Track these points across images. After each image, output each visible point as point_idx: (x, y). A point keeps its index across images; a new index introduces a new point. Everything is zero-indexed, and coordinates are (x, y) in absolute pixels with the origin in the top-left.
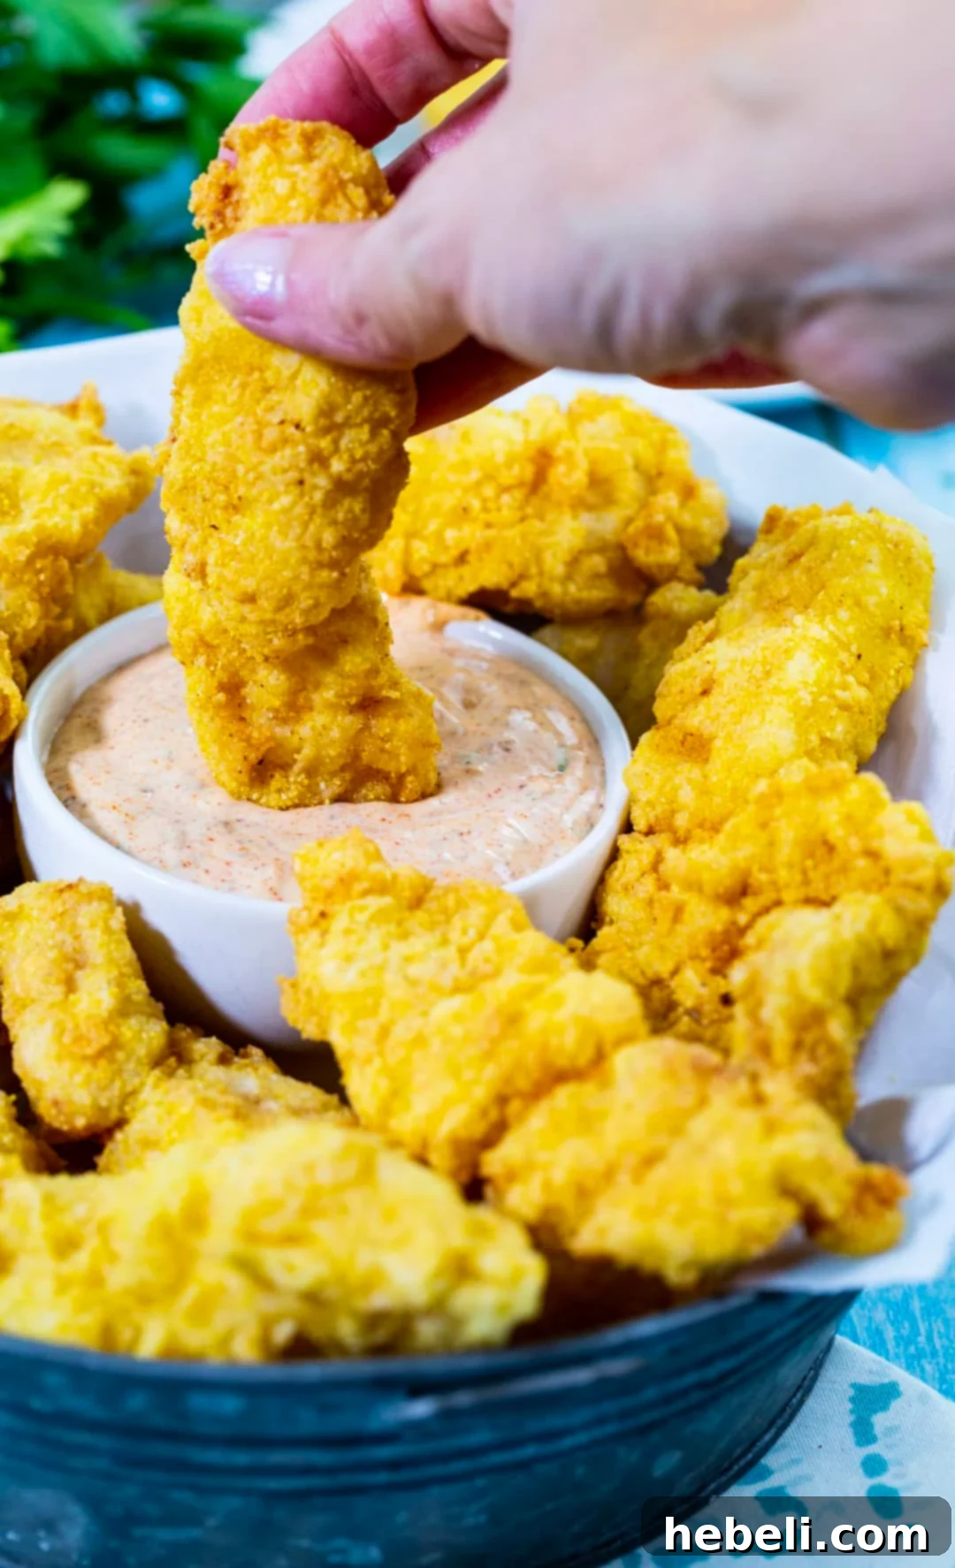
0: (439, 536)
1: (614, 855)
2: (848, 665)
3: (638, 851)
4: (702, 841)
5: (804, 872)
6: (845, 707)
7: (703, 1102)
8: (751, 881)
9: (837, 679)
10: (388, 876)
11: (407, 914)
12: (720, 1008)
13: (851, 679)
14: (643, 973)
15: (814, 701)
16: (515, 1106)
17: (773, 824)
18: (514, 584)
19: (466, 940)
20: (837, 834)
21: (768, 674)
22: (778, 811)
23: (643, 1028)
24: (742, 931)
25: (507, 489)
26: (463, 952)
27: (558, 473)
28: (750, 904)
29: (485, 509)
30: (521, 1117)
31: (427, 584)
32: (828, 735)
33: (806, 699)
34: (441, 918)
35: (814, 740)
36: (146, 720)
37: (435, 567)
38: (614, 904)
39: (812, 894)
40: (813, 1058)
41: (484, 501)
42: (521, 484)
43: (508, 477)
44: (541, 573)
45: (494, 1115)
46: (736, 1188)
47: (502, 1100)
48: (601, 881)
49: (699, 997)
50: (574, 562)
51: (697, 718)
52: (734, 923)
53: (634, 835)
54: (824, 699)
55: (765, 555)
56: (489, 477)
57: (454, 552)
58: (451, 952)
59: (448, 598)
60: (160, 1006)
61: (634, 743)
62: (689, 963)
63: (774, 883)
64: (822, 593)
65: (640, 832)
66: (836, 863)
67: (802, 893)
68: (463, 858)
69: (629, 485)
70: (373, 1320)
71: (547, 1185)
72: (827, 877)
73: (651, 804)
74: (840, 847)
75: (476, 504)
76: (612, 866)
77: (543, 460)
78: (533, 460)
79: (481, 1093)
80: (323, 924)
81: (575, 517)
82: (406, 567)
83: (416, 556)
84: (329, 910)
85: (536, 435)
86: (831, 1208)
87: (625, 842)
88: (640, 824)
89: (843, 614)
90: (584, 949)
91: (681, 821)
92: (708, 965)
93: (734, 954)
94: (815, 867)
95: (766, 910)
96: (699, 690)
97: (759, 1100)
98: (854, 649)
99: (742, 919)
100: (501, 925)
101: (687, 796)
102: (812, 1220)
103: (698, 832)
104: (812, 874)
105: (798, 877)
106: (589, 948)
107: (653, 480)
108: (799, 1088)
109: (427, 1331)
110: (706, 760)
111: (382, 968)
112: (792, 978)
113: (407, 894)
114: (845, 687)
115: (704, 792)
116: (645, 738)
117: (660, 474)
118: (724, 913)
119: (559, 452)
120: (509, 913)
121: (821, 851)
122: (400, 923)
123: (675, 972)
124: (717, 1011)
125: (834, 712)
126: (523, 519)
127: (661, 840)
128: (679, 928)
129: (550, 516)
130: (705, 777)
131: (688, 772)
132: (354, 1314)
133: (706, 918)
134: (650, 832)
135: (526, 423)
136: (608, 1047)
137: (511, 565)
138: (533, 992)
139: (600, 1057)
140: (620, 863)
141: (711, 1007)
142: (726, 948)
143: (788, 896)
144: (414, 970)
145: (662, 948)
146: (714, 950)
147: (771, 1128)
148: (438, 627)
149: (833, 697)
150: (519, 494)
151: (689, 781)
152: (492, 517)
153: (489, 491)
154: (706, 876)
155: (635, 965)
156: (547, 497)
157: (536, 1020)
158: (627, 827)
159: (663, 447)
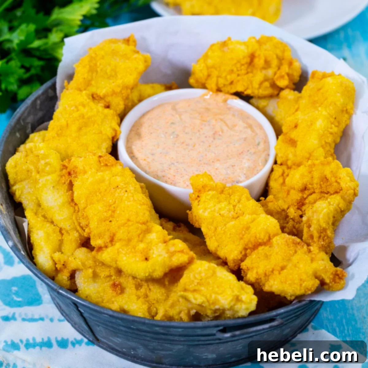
0: (226, 77)
1: (272, 170)
2: (332, 121)
3: (278, 170)
4: (295, 169)
5: (320, 185)
6: (331, 133)
7: (296, 252)
8: (307, 187)
9: (330, 126)
10: (214, 185)
11: (220, 195)
12: (300, 218)
13: (333, 126)
14: (280, 208)
15: (324, 132)
16: (248, 251)
17: (312, 172)
18: (245, 90)
19: (235, 203)
20: (329, 176)
21: (312, 124)
22: (314, 169)
23: (280, 231)
24: (305, 199)
25: (242, 65)
26: (234, 206)
27: (256, 61)
28: (307, 192)
29: (238, 70)
30: (250, 254)
31: (223, 89)
32: (327, 141)
33: (321, 132)
34: (228, 196)
35: (323, 143)
36: (151, 133)
37: (224, 85)
38: (272, 184)
39: (322, 191)
40: (324, 240)
41: (237, 68)
42: (247, 63)
43: (243, 62)
44: (252, 87)
45: (243, 253)
46: (304, 277)
47: (246, 249)
48: (269, 177)
49: (294, 215)
50: (261, 84)
51: (294, 135)
52: (303, 197)
53: (277, 165)
54: (326, 132)
55: (311, 87)
56: (238, 62)
57: (229, 82)
58: (231, 207)
59: (228, 93)
60: (158, 215)
61: (277, 138)
62: (292, 206)
63: (313, 188)
64: (326, 101)
65: (279, 164)
66: (328, 184)
67: (320, 191)
68: (233, 173)
69: (275, 63)
70: (215, 311)
71: (257, 273)
72: (326, 186)
73: (282, 157)
74: (330, 179)
75: (235, 69)
76: (272, 174)
77: (252, 57)
78: (249, 57)
79: (240, 248)
80: (199, 199)
81: (261, 72)
82: (217, 84)
83: (220, 83)
84: (200, 195)
85: (250, 50)
86: (327, 281)
87: (275, 166)
88: (279, 162)
89: (331, 108)
90: (265, 200)
91: (289, 163)
92: (296, 207)
93: (303, 204)
94: (323, 184)
95: (311, 194)
96: (294, 126)
97: (310, 251)
98: (334, 117)
99: (305, 196)
100: (244, 199)
101: (291, 156)
102: (323, 283)
103: (294, 167)
104: (322, 186)
105: (319, 187)
106: (266, 200)
107: (281, 60)
108: (320, 248)
109: (228, 314)
110: (296, 147)
111: (214, 211)
112: (318, 221)
113: (219, 190)
114: (331, 128)
115: (295, 155)
116: (280, 137)
117: (283, 59)
118: (300, 195)
119: (257, 55)
120: (245, 195)
121: (325, 180)
122: (218, 198)
123: (288, 208)
124: (298, 219)
125: (329, 135)
126: (247, 73)
127: (284, 167)
128: (289, 196)
129: (255, 71)
130: (295, 151)
131: (291, 150)
132: (211, 310)
133: (295, 196)
134: (281, 164)
135: (248, 46)
136: (271, 237)
137: (244, 86)
138: (253, 221)
139: (270, 239)
140: (274, 173)
141: (297, 218)
142: (301, 203)
143: (317, 191)
144: (222, 212)
145: (285, 201)
146: (298, 204)
147: (312, 260)
148: (225, 101)
149: (328, 131)
150: (246, 66)
151: (292, 152)
152: (239, 72)
153: (238, 65)
154: (296, 187)
155: (278, 206)
156: (254, 66)
157: (253, 231)
158: (275, 163)
159: (284, 51)
